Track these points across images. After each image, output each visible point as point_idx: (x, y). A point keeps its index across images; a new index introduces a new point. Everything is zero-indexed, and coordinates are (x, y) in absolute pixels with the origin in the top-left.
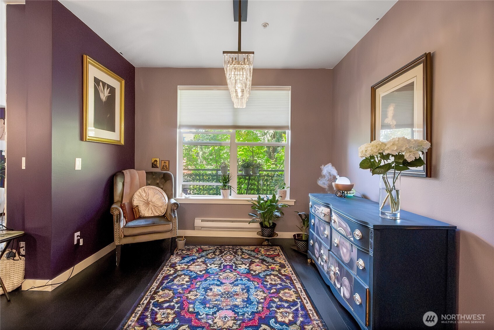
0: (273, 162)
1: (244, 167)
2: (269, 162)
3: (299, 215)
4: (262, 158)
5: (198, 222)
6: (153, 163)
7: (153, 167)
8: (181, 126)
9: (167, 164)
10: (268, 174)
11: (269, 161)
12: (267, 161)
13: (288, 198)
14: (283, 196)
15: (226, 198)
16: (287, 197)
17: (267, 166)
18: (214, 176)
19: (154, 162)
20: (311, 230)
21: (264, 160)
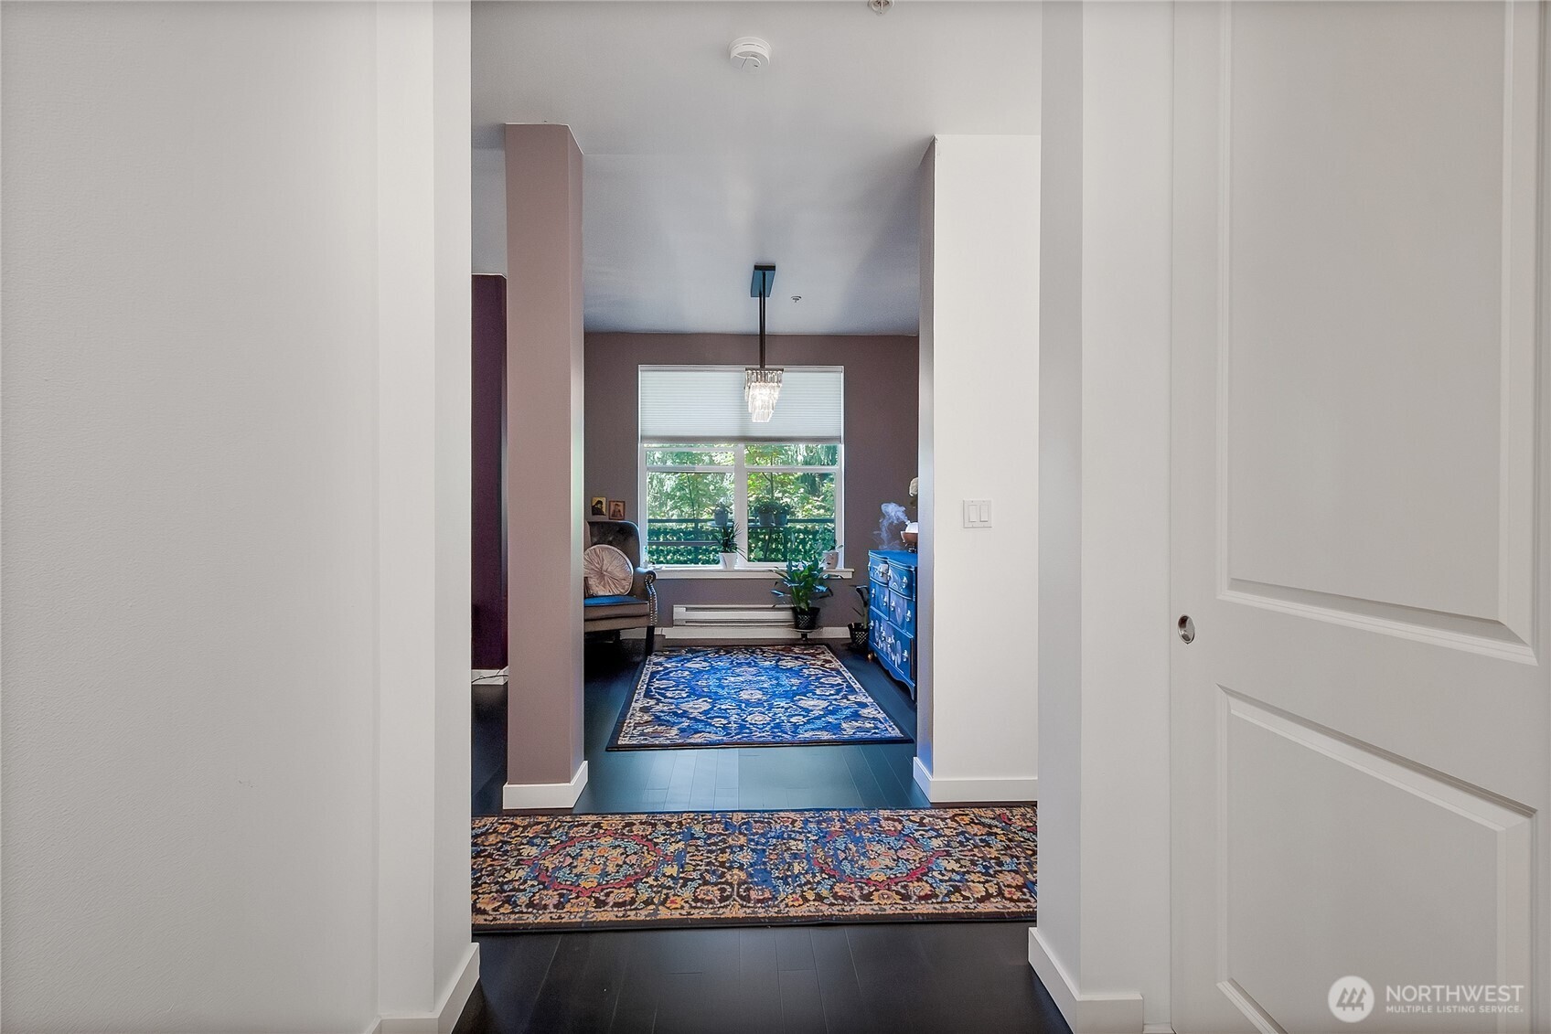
0: (818, 503)
1: (761, 513)
2: (808, 503)
3: (858, 590)
4: (793, 494)
5: (680, 612)
6: (593, 507)
7: (593, 514)
8: (645, 438)
9: (621, 508)
10: (806, 528)
11: (807, 499)
12: (804, 500)
13: (841, 565)
14: (833, 562)
15: (729, 569)
16: (839, 565)
17: (804, 509)
18: (690, 533)
19: (597, 504)
20: (871, 607)
21: (796, 499)
